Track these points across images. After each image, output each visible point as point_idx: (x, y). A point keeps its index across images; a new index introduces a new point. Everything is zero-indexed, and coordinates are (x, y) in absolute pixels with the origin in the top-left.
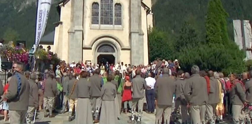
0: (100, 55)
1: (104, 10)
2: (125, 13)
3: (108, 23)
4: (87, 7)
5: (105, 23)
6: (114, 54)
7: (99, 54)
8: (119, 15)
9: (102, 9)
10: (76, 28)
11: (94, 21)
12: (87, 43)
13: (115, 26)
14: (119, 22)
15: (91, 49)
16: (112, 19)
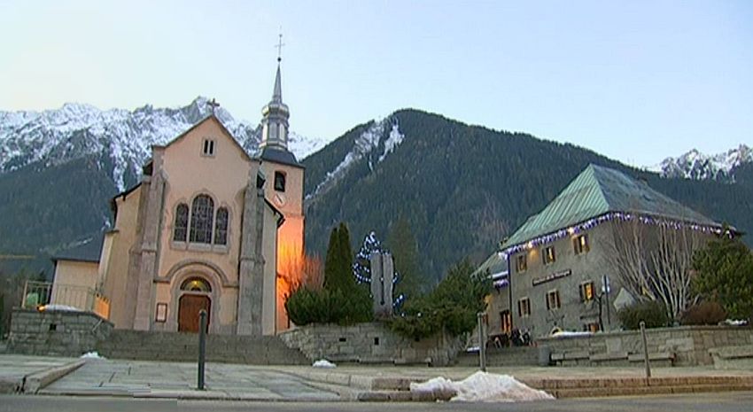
0: (184, 295)
1: (197, 218)
2: (234, 223)
3: (203, 241)
4: (167, 212)
5: (197, 241)
6: (210, 295)
7: (182, 293)
8: (224, 227)
9: (193, 215)
10: (145, 246)
11: (179, 235)
12: (162, 274)
13: (216, 246)
14: (222, 240)
15: (168, 282)
16: (211, 234)
